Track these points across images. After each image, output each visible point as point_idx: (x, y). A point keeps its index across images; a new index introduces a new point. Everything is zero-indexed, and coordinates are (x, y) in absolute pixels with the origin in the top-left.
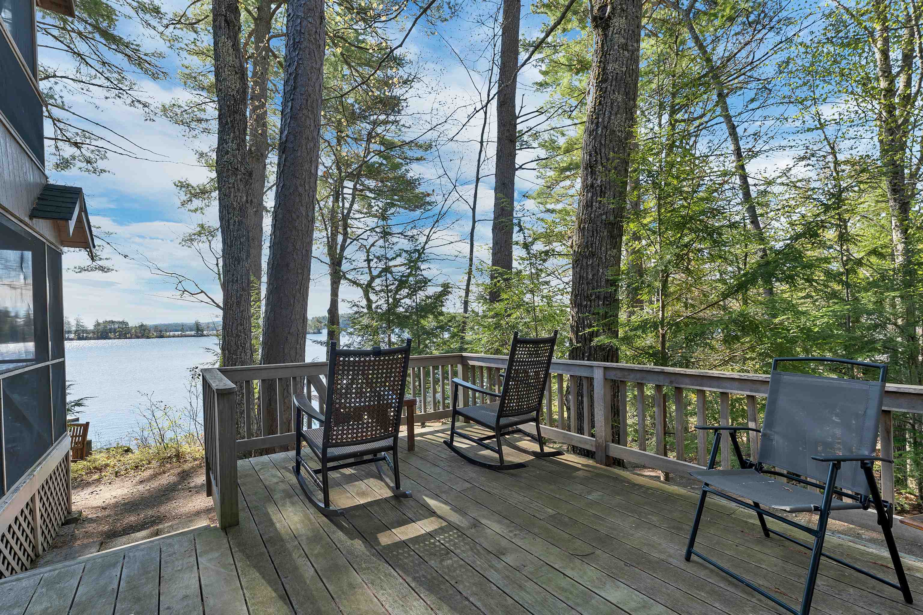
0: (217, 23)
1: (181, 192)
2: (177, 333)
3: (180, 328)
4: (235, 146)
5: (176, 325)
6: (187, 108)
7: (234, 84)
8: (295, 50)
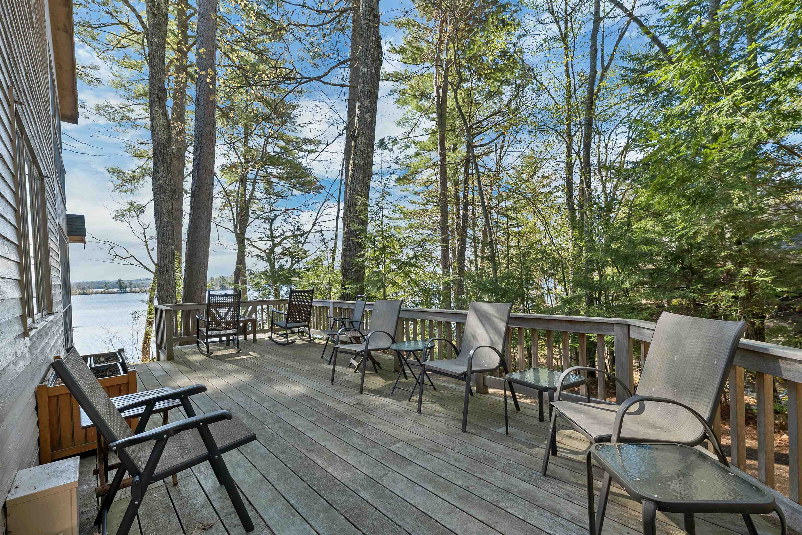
0: (152, 99)
1: (113, 176)
2: (100, 290)
3: (103, 286)
4: (164, 175)
5: (99, 283)
6: (118, 108)
7: (163, 136)
8: (199, 144)
